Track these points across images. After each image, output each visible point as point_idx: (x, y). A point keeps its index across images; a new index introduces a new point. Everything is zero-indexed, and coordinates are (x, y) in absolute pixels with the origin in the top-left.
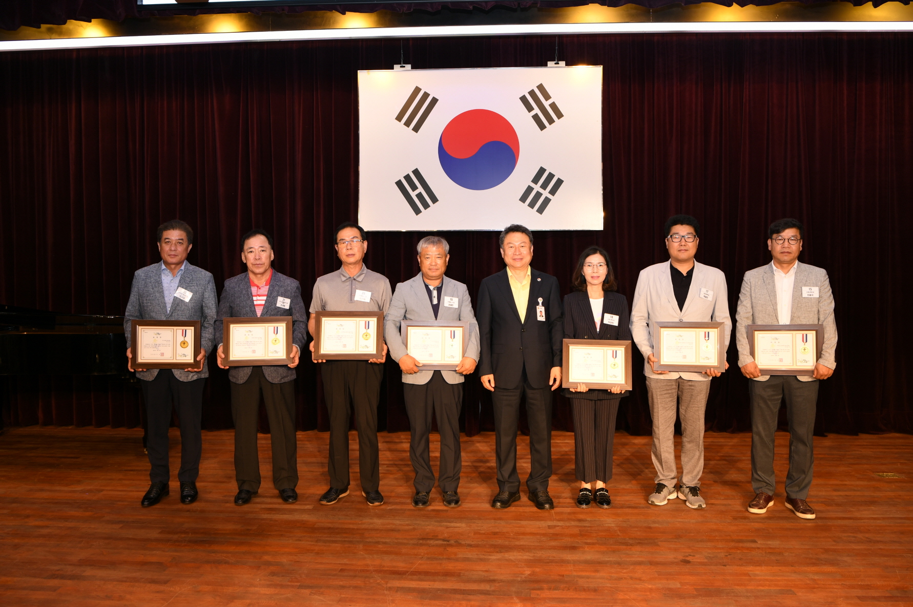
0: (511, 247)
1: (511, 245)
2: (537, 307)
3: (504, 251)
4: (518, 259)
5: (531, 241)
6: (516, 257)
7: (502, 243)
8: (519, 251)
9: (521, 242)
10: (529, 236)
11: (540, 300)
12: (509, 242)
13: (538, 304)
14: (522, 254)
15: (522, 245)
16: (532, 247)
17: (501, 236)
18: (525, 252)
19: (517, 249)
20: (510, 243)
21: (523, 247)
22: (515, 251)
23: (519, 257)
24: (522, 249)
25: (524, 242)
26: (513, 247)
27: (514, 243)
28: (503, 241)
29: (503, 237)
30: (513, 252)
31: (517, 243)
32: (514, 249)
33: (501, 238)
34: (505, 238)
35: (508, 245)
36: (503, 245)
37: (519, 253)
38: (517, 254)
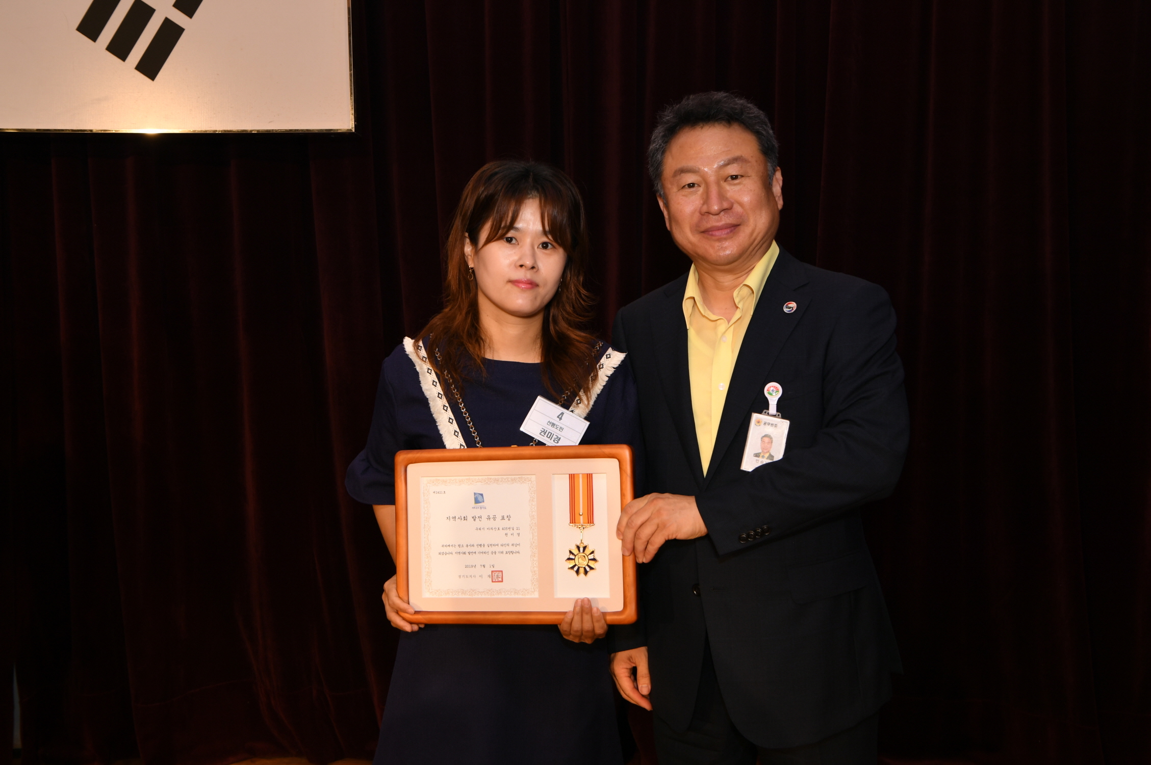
0: (691, 185)
1: (690, 178)
2: (755, 416)
3: (667, 206)
4: (719, 229)
5: (766, 150)
6: (713, 222)
7: (659, 174)
8: (722, 196)
9: (730, 156)
10: (757, 134)
11: (773, 392)
12: (679, 167)
13: (762, 406)
14: (737, 209)
15: (733, 170)
16: (778, 175)
17: (652, 147)
18: (746, 199)
19: (714, 189)
20: (683, 171)
21: (734, 177)
22: (706, 199)
23: (726, 219)
24: (732, 190)
25: (735, 160)
26: (696, 185)
27: (699, 168)
28: (659, 166)
29: (657, 150)
30: (702, 202)
31: (715, 166)
32: (701, 190)
33: (653, 156)
34: (664, 152)
35: (678, 177)
36: (660, 179)
37: (725, 205)
38: (715, 208)
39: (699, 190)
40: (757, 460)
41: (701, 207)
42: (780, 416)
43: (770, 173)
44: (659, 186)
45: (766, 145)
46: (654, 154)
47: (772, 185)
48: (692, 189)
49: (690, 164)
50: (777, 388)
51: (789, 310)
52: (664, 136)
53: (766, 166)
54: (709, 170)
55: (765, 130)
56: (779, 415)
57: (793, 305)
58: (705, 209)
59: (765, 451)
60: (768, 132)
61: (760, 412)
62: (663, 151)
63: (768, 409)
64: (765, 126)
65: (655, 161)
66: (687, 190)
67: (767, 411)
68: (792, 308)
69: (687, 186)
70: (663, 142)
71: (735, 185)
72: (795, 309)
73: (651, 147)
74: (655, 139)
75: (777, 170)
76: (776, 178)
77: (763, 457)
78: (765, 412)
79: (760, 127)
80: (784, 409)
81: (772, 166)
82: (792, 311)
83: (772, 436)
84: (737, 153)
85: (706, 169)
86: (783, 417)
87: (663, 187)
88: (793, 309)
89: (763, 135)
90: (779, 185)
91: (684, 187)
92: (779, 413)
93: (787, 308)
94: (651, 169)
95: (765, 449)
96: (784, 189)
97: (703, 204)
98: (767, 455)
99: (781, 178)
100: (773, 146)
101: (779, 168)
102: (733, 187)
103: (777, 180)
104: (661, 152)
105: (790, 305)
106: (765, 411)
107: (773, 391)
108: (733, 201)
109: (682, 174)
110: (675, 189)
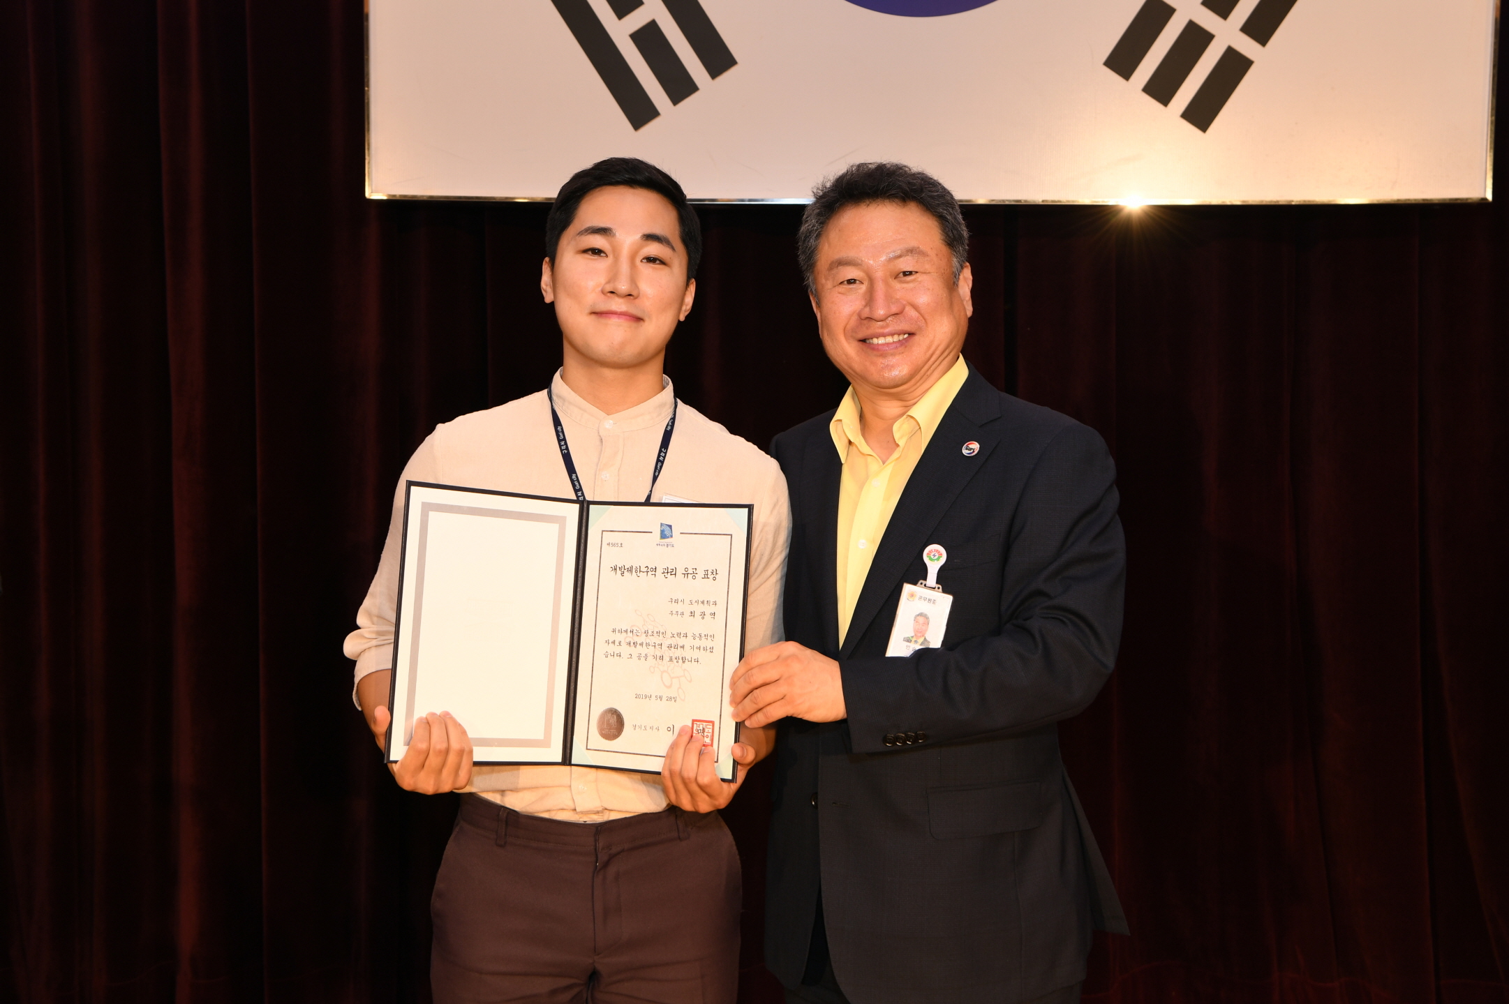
0: (851, 281)
1: (851, 273)
3: (819, 305)
5: (951, 241)
7: (811, 265)
8: (889, 298)
9: (904, 246)
10: (941, 218)
12: (837, 256)
14: (911, 313)
15: (906, 264)
16: (967, 276)
17: (804, 228)
18: (924, 302)
19: (880, 288)
20: (842, 262)
21: (906, 274)
22: (870, 299)
24: (903, 289)
25: (911, 251)
26: (857, 282)
27: (862, 261)
28: (811, 254)
29: (810, 232)
30: (863, 303)
31: (883, 258)
32: (863, 288)
33: (804, 241)
34: (819, 236)
35: (835, 271)
36: (812, 272)
37: (894, 309)
38: (881, 312)
39: (860, 288)
40: (907, 646)
41: (862, 310)
42: (941, 590)
43: (955, 270)
44: (810, 280)
45: (951, 235)
46: (806, 237)
47: (957, 285)
48: (851, 286)
49: (851, 254)
50: (939, 552)
51: (969, 452)
52: (819, 214)
53: (949, 261)
54: (877, 263)
55: (951, 214)
56: (939, 588)
57: (975, 446)
58: (866, 312)
59: (919, 635)
60: (955, 218)
61: (915, 583)
62: (817, 236)
63: (925, 579)
64: (950, 210)
65: (807, 247)
66: (844, 286)
67: (924, 582)
68: (974, 449)
69: (846, 282)
70: (817, 222)
71: (908, 282)
72: (976, 452)
73: (802, 228)
74: (807, 218)
75: (966, 267)
76: (964, 277)
77: (916, 642)
78: (921, 584)
79: (944, 209)
80: (946, 580)
81: (959, 262)
82: (973, 455)
83: (929, 615)
84: (913, 243)
85: (871, 262)
86: (945, 591)
87: (815, 281)
88: (974, 452)
89: (947, 220)
90: (968, 286)
91: (842, 283)
92: (940, 586)
93: (967, 449)
94: (802, 258)
95: (920, 632)
96: (974, 292)
97: (865, 306)
98: (921, 640)
99: (971, 277)
100: (961, 236)
101: (968, 264)
102: (905, 285)
103: (965, 279)
104: (815, 235)
105: (971, 446)
106: (921, 581)
107: (934, 556)
108: (905, 303)
109: (840, 267)
110: (829, 285)
